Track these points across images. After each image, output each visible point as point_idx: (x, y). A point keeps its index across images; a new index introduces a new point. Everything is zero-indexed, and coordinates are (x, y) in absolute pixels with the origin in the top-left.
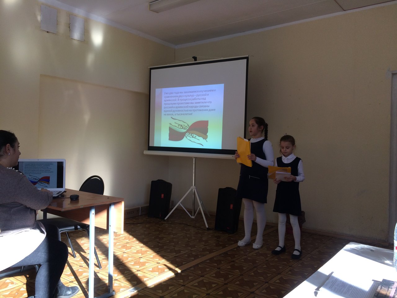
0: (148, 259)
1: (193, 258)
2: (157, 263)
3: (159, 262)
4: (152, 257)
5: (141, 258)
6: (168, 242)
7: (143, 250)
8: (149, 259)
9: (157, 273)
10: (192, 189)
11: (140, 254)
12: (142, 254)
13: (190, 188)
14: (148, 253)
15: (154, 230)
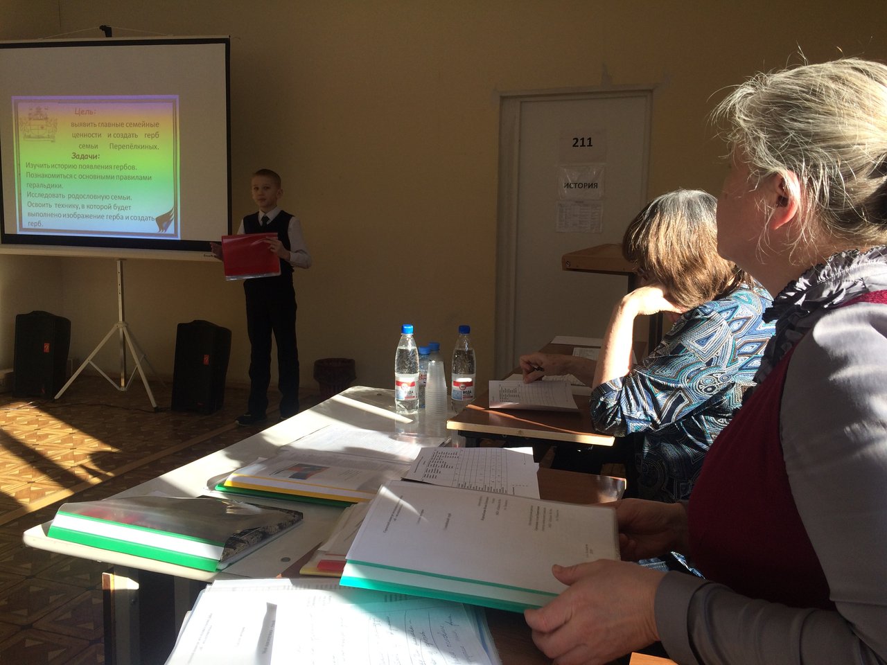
1: (113, 466)
2: (29, 483)
6: (60, 441)
10: (118, 329)
13: (113, 326)
14: (10, 467)
15: (26, 423)
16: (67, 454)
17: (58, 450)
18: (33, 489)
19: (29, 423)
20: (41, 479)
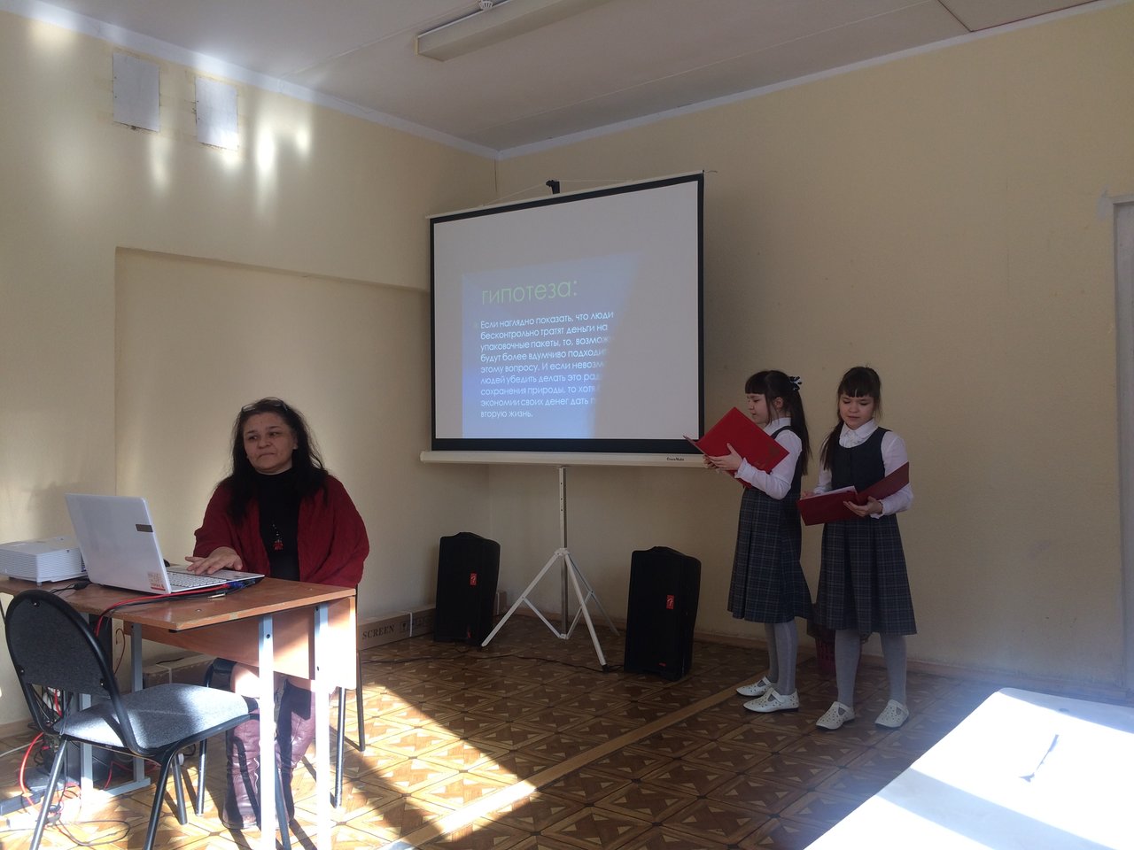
1: (562, 754)
7: (418, 735)
10: (559, 557)
12: (416, 748)
13: (553, 553)
14: (437, 744)
18: (466, 782)
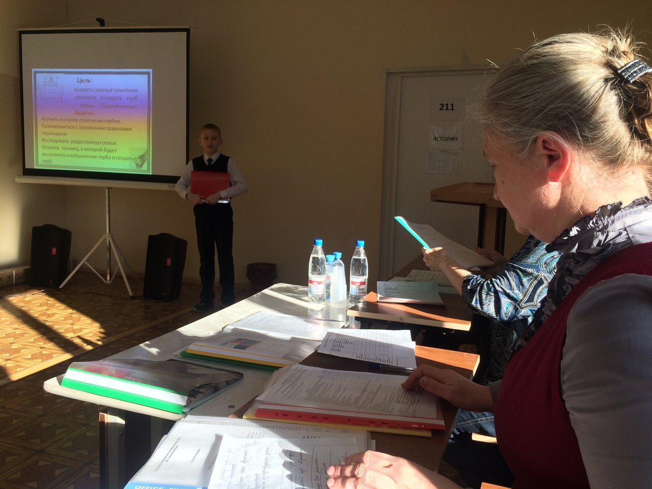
0: (25, 343)
2: (41, 348)
3: (44, 346)
4: (33, 340)
5: (13, 344)
6: (63, 319)
7: (16, 332)
8: (27, 344)
9: (40, 360)
11: (13, 339)
12: (15, 338)
14: (27, 336)
15: (39, 305)
16: (69, 328)
17: (62, 325)
18: (44, 352)
19: (41, 305)
20: (50, 345)
